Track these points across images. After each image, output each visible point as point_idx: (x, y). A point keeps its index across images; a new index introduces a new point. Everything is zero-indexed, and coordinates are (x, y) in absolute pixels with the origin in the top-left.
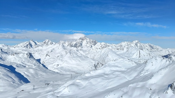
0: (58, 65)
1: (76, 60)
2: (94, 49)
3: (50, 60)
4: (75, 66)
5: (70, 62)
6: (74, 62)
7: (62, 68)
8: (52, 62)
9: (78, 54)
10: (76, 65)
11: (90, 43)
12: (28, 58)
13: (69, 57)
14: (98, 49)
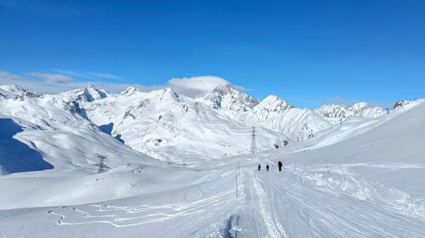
0: (160, 141)
1: (217, 130)
2: (259, 112)
3: (136, 126)
4: (215, 146)
5: (197, 132)
6: (209, 134)
7: (171, 150)
8: (142, 133)
9: (219, 116)
10: (218, 143)
11: (241, 102)
12: (68, 112)
13: (193, 120)
14: (271, 113)
